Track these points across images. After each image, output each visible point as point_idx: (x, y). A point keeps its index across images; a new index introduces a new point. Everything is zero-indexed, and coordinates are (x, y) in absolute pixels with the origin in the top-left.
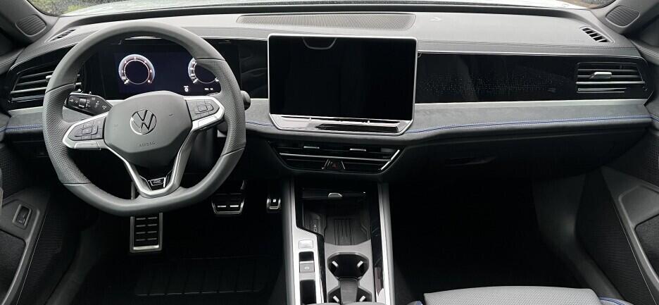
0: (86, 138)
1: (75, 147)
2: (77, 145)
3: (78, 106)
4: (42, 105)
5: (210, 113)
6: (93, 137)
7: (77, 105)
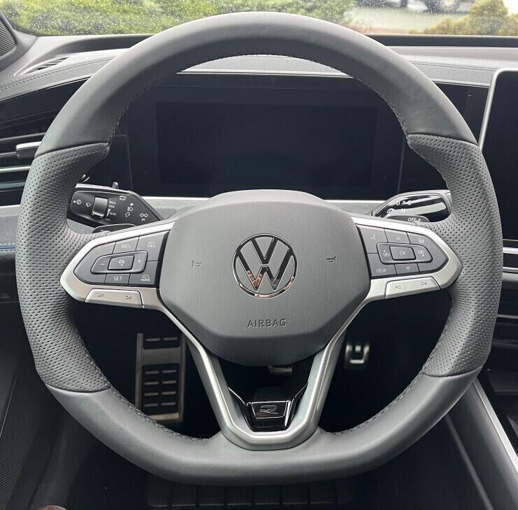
0: (117, 279)
1: (88, 298)
2: (92, 295)
3: (90, 214)
4: (19, 204)
5: (423, 267)
6: (134, 279)
7: (89, 212)
